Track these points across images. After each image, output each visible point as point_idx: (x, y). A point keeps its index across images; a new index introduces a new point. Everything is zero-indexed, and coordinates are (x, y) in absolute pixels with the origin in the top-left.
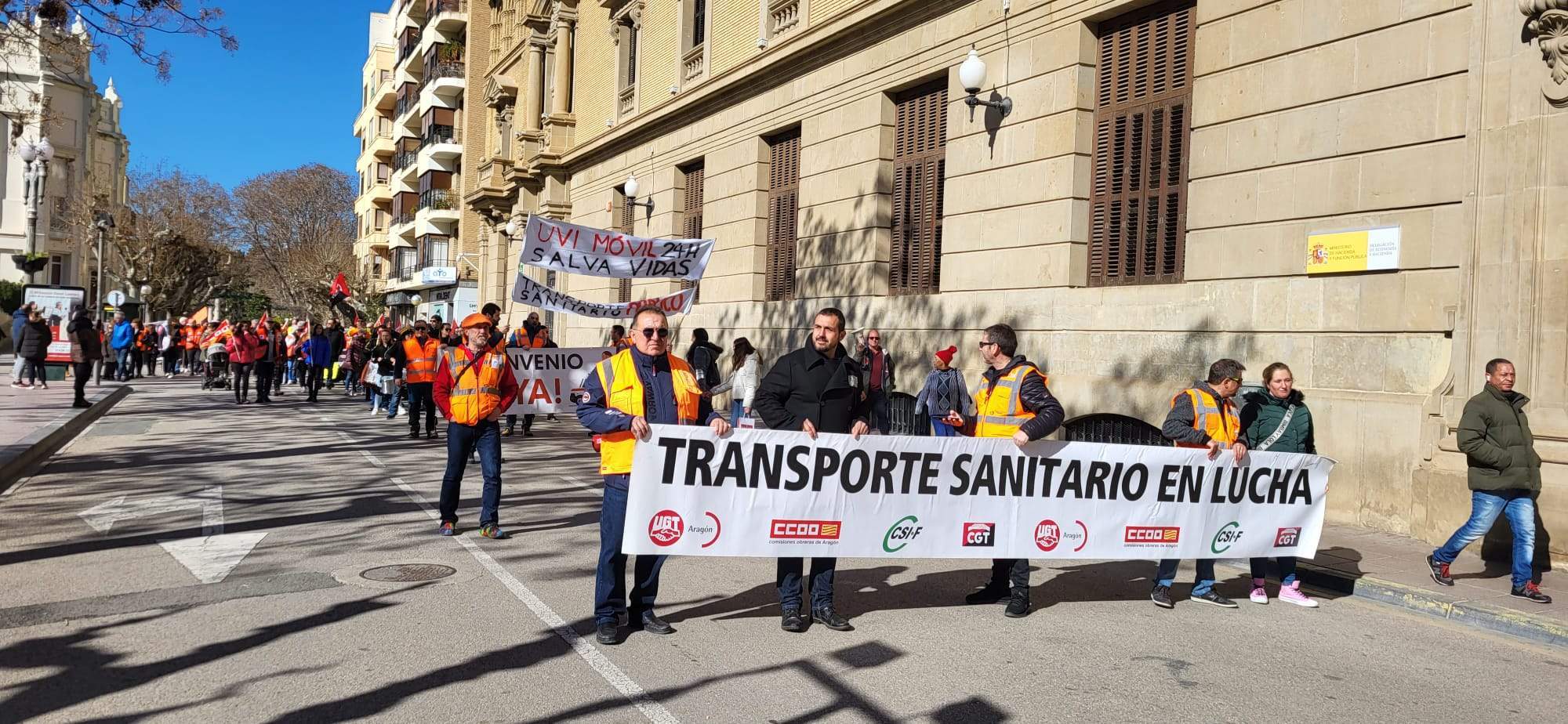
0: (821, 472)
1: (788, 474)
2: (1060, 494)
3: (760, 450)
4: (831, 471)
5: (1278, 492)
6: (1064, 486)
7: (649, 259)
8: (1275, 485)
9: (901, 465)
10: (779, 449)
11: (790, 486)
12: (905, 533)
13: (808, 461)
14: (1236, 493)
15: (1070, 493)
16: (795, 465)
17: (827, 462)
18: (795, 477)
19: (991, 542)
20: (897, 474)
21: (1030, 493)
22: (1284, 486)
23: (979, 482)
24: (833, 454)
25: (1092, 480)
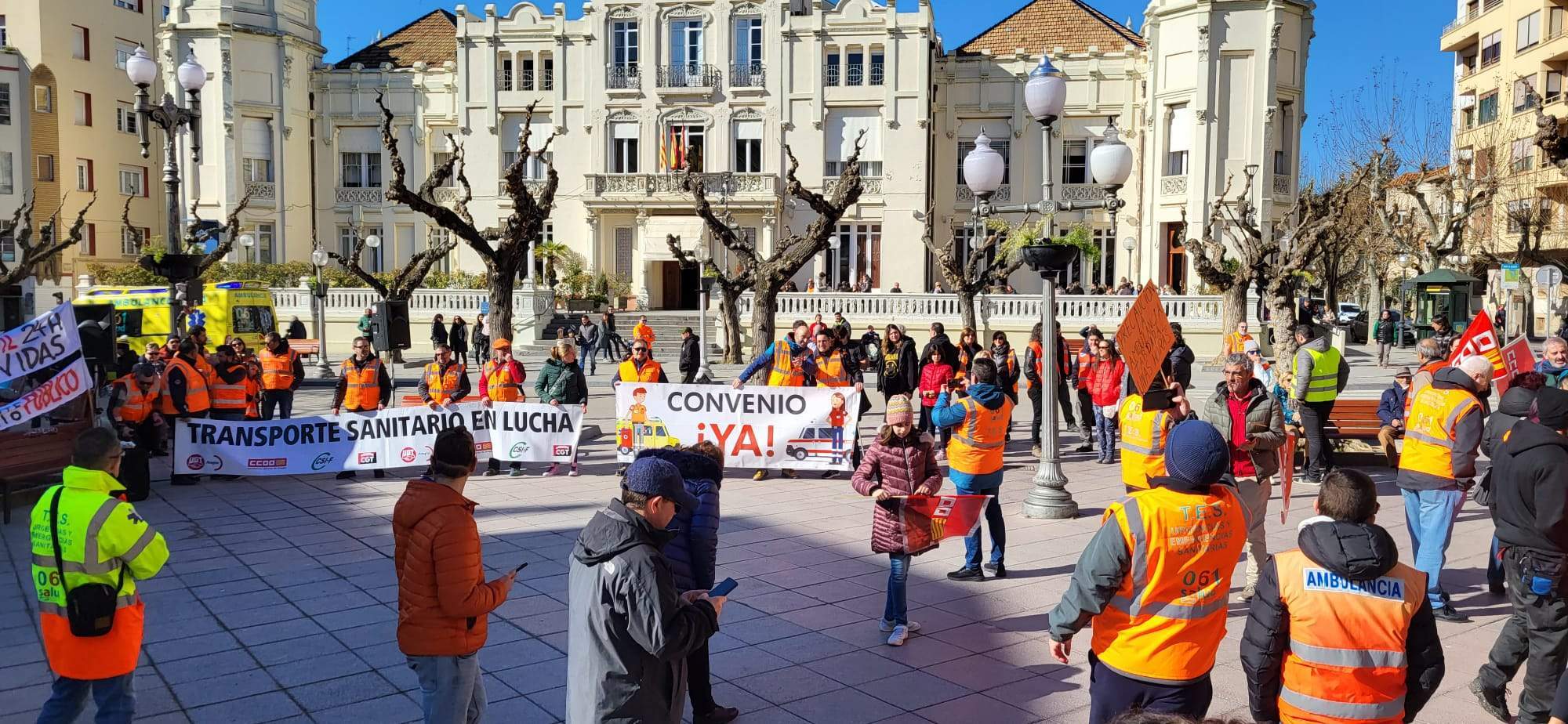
0: (273, 437)
1: (255, 439)
2: (413, 434)
3: (240, 430)
4: (278, 436)
5: (550, 426)
6: (415, 430)
7: (13, 352)
8: (546, 422)
9: (316, 430)
10: (251, 429)
11: (256, 444)
12: (323, 461)
13: (266, 434)
14: (521, 425)
15: (419, 433)
16: (258, 435)
17: (276, 433)
18: (260, 441)
19: (375, 461)
20: (315, 434)
21: (395, 434)
22: (553, 422)
23: (364, 433)
24: (279, 429)
25: (430, 425)
